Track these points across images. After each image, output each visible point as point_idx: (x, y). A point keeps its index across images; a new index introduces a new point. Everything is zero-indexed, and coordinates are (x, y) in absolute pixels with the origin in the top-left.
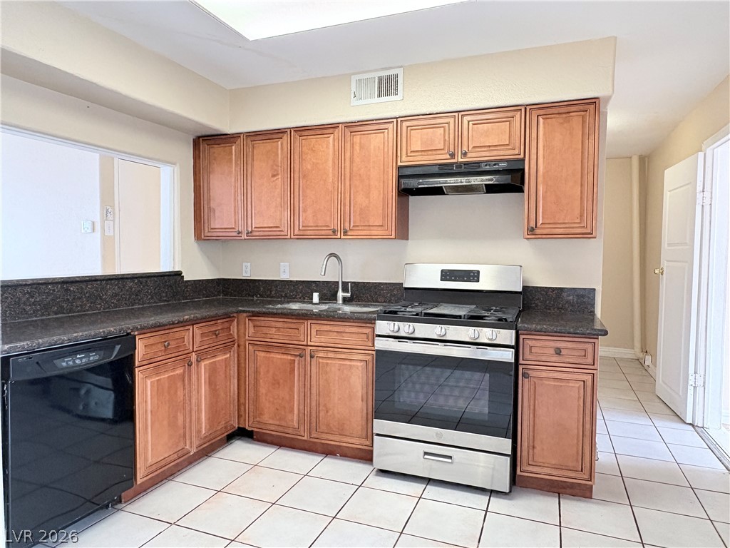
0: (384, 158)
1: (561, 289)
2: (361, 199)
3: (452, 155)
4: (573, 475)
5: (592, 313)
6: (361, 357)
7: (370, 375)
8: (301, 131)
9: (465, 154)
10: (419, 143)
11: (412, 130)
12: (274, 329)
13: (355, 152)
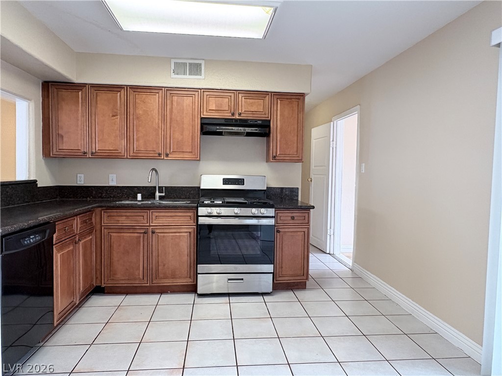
0: (192, 112)
1: (282, 188)
2: (177, 135)
3: (233, 114)
4: (299, 278)
5: (297, 200)
6: (186, 230)
7: (192, 240)
8: (134, 88)
9: (240, 114)
10: (214, 105)
11: (209, 97)
12: (125, 217)
13: (173, 106)
